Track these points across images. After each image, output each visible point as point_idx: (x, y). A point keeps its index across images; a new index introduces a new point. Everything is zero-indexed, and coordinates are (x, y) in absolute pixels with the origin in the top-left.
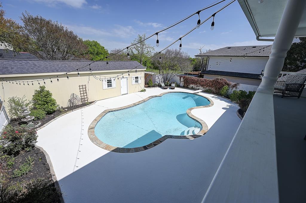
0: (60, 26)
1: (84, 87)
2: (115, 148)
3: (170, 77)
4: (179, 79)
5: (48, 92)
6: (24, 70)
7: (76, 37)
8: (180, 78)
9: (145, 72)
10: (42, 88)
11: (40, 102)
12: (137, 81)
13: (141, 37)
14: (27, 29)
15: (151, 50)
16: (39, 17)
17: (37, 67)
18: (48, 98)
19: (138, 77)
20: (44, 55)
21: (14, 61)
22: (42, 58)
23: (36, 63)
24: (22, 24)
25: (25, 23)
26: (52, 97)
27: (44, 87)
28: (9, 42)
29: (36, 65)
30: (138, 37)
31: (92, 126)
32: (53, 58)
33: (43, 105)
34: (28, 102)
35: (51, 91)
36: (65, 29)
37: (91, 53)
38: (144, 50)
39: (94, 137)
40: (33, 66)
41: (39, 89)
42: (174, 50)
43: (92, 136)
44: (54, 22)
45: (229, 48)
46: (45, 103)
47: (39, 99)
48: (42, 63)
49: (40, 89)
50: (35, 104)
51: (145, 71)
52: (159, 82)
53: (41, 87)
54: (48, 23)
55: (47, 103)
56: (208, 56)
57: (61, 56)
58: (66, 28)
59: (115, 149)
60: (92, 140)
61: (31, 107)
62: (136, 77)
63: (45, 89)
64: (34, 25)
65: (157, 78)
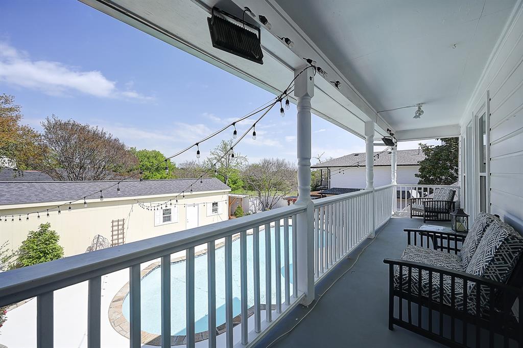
0: (100, 132)
1: (121, 223)
2: (156, 337)
3: (273, 201)
4: (287, 203)
5: (53, 233)
6: (21, 198)
7: (123, 146)
8: (289, 203)
9: (230, 195)
10: (44, 228)
11: (32, 254)
12: (215, 210)
13: (225, 145)
14: (48, 138)
15: (243, 161)
16: (71, 122)
17: (46, 193)
18: (49, 244)
19: (217, 203)
20: (65, 174)
21: (10, 184)
22: (60, 178)
23: (46, 186)
24: (42, 131)
25: (47, 129)
26: (58, 243)
27: (48, 225)
28: (12, 156)
29: (44, 190)
30: (222, 144)
31: (120, 295)
32: (78, 178)
33: (37, 258)
34: (10, 253)
35: (58, 233)
36: (107, 136)
37: (147, 169)
38: (230, 161)
39: (119, 316)
40: (40, 191)
41: (37, 229)
42: (275, 159)
43: (114, 316)
44: (92, 127)
45: (356, 155)
46: (41, 255)
47: (33, 247)
48: (57, 186)
49: (41, 229)
50: (21, 258)
51: (229, 193)
52: (255, 210)
53: (42, 226)
54: (83, 128)
55: (45, 254)
56: (327, 167)
57: (93, 174)
58: (110, 134)
59: (154, 340)
60: (113, 324)
61: (12, 264)
62: (213, 204)
63: (49, 229)
64: (60, 132)
65: (250, 203)
